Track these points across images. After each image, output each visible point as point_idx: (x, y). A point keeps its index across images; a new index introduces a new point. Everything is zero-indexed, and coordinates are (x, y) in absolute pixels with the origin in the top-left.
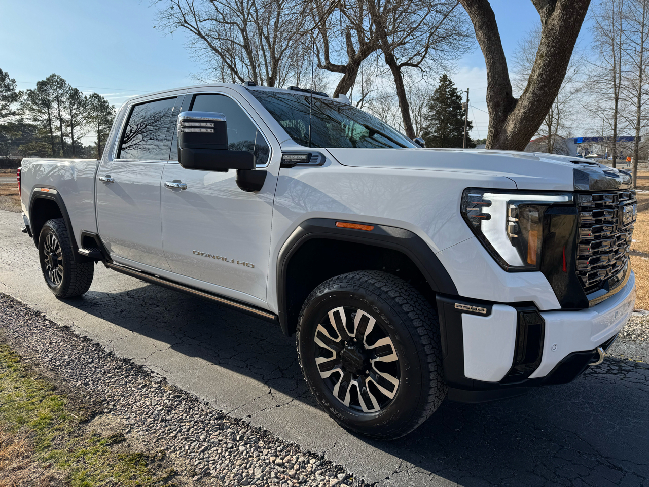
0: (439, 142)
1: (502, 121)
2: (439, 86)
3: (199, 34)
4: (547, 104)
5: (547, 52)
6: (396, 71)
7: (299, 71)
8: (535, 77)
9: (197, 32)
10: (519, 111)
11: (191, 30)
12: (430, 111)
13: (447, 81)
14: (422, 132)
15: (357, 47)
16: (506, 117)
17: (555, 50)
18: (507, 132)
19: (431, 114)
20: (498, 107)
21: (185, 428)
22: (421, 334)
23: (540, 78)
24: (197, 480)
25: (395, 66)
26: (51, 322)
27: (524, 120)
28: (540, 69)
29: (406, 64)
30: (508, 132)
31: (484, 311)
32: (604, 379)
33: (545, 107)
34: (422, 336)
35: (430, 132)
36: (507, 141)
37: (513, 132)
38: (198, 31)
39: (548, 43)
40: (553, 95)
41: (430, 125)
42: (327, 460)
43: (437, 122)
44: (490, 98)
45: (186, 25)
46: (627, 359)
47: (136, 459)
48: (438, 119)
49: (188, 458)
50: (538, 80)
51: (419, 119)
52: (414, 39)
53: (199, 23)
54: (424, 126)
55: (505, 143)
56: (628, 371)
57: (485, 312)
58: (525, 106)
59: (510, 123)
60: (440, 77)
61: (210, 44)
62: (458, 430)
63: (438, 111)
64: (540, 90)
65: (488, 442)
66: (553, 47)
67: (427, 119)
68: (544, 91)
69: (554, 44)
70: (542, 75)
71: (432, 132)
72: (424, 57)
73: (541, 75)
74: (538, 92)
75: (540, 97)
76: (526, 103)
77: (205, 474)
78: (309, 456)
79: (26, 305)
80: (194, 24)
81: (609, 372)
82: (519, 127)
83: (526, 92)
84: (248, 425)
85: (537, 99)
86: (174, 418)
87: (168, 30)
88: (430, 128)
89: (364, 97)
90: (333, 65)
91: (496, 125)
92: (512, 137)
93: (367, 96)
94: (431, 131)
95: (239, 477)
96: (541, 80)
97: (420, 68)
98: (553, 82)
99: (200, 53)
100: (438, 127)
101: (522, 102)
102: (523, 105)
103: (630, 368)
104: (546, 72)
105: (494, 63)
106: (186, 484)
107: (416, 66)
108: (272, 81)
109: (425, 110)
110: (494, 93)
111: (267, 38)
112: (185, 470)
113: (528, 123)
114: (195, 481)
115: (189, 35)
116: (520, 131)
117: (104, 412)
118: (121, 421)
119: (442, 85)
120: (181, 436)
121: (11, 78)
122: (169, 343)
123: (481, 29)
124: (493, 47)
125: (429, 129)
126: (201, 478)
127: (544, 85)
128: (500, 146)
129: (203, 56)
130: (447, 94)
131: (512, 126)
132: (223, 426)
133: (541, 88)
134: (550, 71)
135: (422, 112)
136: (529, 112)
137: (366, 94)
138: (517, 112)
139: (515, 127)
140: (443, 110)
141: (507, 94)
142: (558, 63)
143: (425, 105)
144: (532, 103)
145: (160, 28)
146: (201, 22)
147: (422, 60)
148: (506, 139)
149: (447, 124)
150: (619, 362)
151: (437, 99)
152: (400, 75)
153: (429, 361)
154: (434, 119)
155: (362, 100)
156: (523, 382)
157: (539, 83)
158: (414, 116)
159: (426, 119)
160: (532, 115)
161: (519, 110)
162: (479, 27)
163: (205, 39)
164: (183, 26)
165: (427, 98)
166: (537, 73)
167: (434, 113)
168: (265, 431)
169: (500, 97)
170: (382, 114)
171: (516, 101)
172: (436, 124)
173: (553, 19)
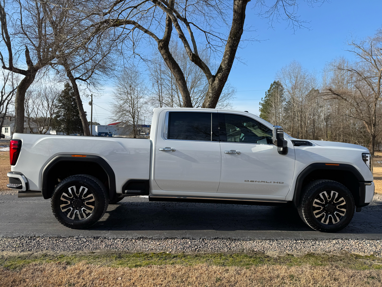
13: (69, 87)
19: (60, 105)
29: (79, 78)
41: (59, 111)
48: (64, 108)
54: (55, 111)
63: (64, 103)
72: (90, 76)
97: (87, 82)
100: (65, 113)
107: (85, 80)
119: (67, 89)
123: (180, 80)
125: (60, 114)
130: (70, 95)
143: (56, 99)
149: (71, 112)
151: (64, 96)
154: (61, 108)
159: (57, 107)
162: (179, 79)
165: (57, 95)
173: (215, 84)
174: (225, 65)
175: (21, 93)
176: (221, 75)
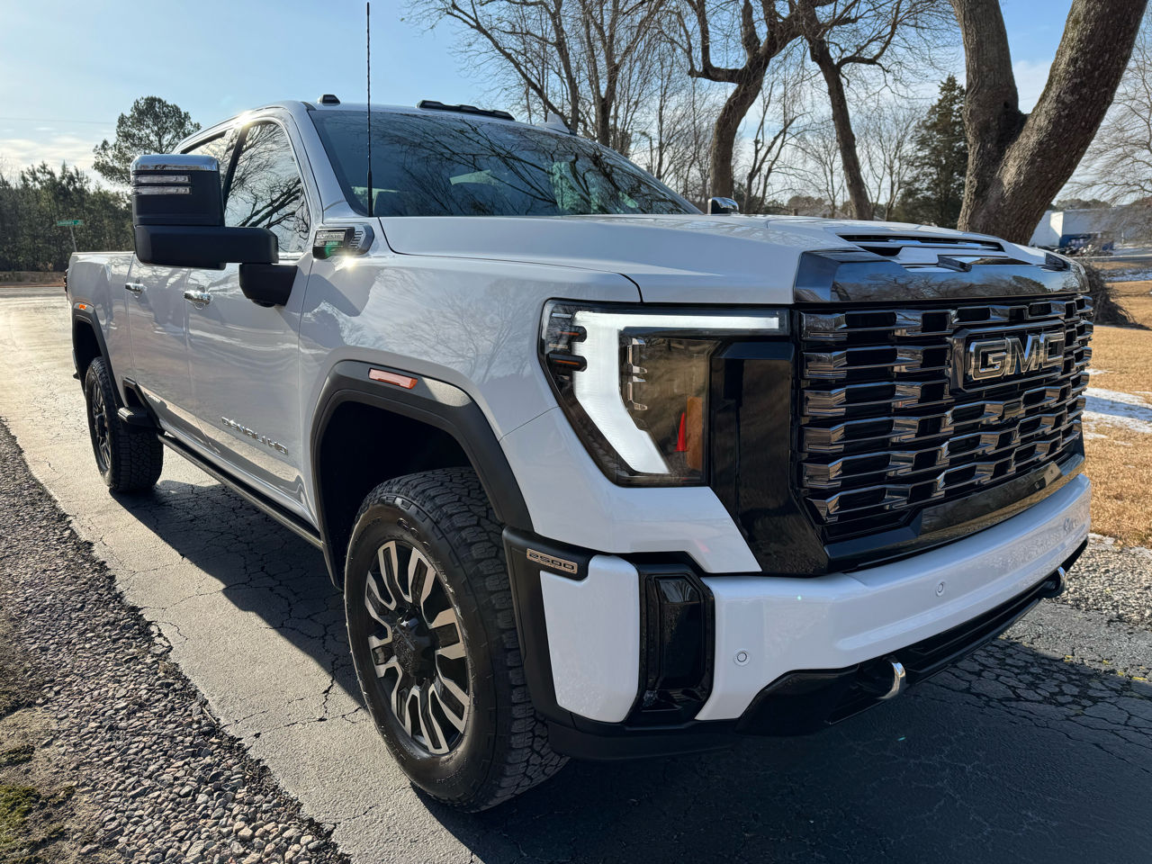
0: (936, 209)
1: (993, 160)
2: (939, 100)
3: (479, 27)
4: (1086, 122)
5: (1088, 12)
6: (832, 73)
7: (665, 84)
8: (1062, 66)
9: (474, 24)
10: (1028, 140)
11: (465, 21)
12: (919, 150)
13: (954, 90)
14: (902, 190)
15: (762, 32)
16: (1001, 153)
17: (1103, 6)
18: (1002, 184)
19: (920, 154)
20: (987, 132)
21: (137, 747)
22: (497, 607)
23: (1071, 69)
24: (85, 854)
25: (829, 65)
26: (74, 532)
27: (1039, 157)
28: (1072, 49)
29: (852, 59)
30: (1005, 183)
31: (573, 568)
32: (1027, 714)
33: (1083, 128)
34: (500, 610)
35: (917, 189)
36: (1004, 201)
37: (1016, 183)
38: (476, 21)
40: (1101, 103)
41: (918, 176)
42: (333, 840)
43: (932, 170)
44: (971, 115)
45: (456, 12)
46: (1113, 671)
47: (18, 798)
48: (937, 164)
49: (102, 806)
50: (1068, 72)
51: (897, 164)
52: (874, 9)
53: (478, 8)
54: (906, 179)
55: (999, 206)
56: (1095, 701)
57: (575, 571)
58: (1040, 129)
59: (1009, 165)
60: (942, 83)
61: (496, 44)
62: (634, 803)
63: (935, 148)
64: (1072, 94)
65: (678, 836)
67: (912, 165)
68: (1081, 95)
70: (1076, 62)
71: (921, 190)
72: (888, 43)
73: (1073, 61)
74: (1068, 99)
75: (1071, 108)
76: (1042, 121)
77: (107, 843)
78: (308, 827)
79: (56, 501)
80: (469, 10)
81: (1050, 700)
82: (1027, 173)
83: (1043, 98)
84: (244, 752)
85: (1066, 112)
86: (133, 726)
87: (426, 24)
88: (919, 181)
89: (786, 126)
90: (718, 70)
91: (982, 169)
92: (1013, 193)
93: (794, 124)
94: (921, 188)
95: (157, 857)
96: (1075, 71)
97: (880, 65)
98: (1100, 75)
99: (478, 61)
100: (933, 180)
101: (1035, 120)
102: (1036, 127)
103: (1107, 694)
104: (1085, 54)
105: (980, 44)
106: (63, 859)
107: (872, 62)
108: (606, 104)
109: (909, 148)
110: (979, 105)
111: (600, 28)
112: (82, 830)
113: (1047, 163)
114: (83, 854)
115: (458, 30)
116: (1029, 180)
117: (35, 704)
118: (48, 723)
119: (946, 97)
120: (121, 761)
121: (194, 121)
122: (224, 583)
124: (979, 10)
125: (917, 185)
126: (96, 850)
127: (1081, 82)
128: (988, 212)
129: (483, 67)
130: (955, 116)
131: (1013, 170)
132: (201, 750)
133: (1073, 90)
134: (1092, 51)
135: (903, 151)
136: (1049, 140)
137: (792, 121)
138: (1025, 141)
139: (1019, 173)
140: (944, 147)
141: (1006, 105)
142: (1111, 34)
143: (909, 137)
144: (1055, 122)
145: (412, 21)
146: (482, 5)
147: (883, 49)
148: (1002, 198)
149: (952, 172)
150: (1090, 676)
151: (934, 125)
152: (839, 80)
153: (509, 664)
154: (927, 164)
155: (784, 132)
156: (683, 727)
157: (1070, 80)
158: (887, 158)
159: (911, 163)
160: (1055, 145)
161: (1028, 137)
163: (489, 36)
164: (452, 14)
165: (914, 124)
166: (1066, 59)
167: (927, 152)
168: (265, 768)
169: (992, 112)
170: (823, 157)
171: (1024, 118)
172: (931, 174)
175: (721, 138)
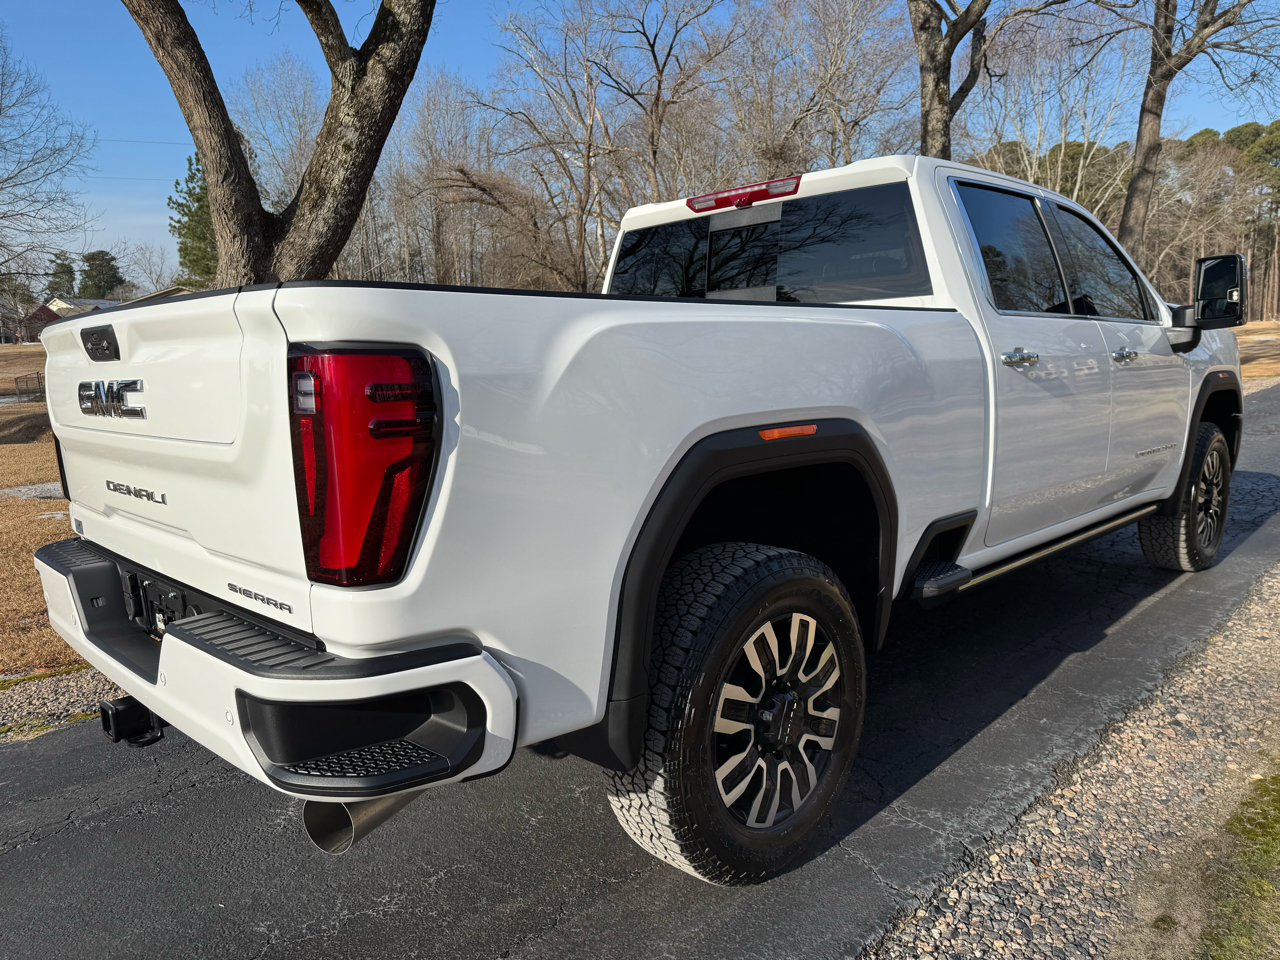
1: (263, 255)
8: (338, 182)
16: (271, 249)
23: (347, 187)
28: (346, 170)
39: (362, 128)
58: (316, 235)
59: (283, 262)
64: (347, 209)
66: (371, 137)
68: (352, 212)
69: (372, 133)
70: (350, 183)
73: (347, 181)
74: (344, 212)
75: (345, 221)
76: (318, 228)
85: (342, 223)
91: (255, 262)
96: (349, 190)
101: (309, 226)
102: (311, 232)
104: (356, 177)
127: (355, 201)
131: (288, 268)
133: (349, 205)
134: (362, 177)
136: (328, 246)
139: (299, 271)
144: (332, 231)
157: (346, 196)
161: (303, 240)
173: (368, 89)
174: (408, 12)
176: (394, 51)
